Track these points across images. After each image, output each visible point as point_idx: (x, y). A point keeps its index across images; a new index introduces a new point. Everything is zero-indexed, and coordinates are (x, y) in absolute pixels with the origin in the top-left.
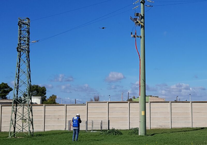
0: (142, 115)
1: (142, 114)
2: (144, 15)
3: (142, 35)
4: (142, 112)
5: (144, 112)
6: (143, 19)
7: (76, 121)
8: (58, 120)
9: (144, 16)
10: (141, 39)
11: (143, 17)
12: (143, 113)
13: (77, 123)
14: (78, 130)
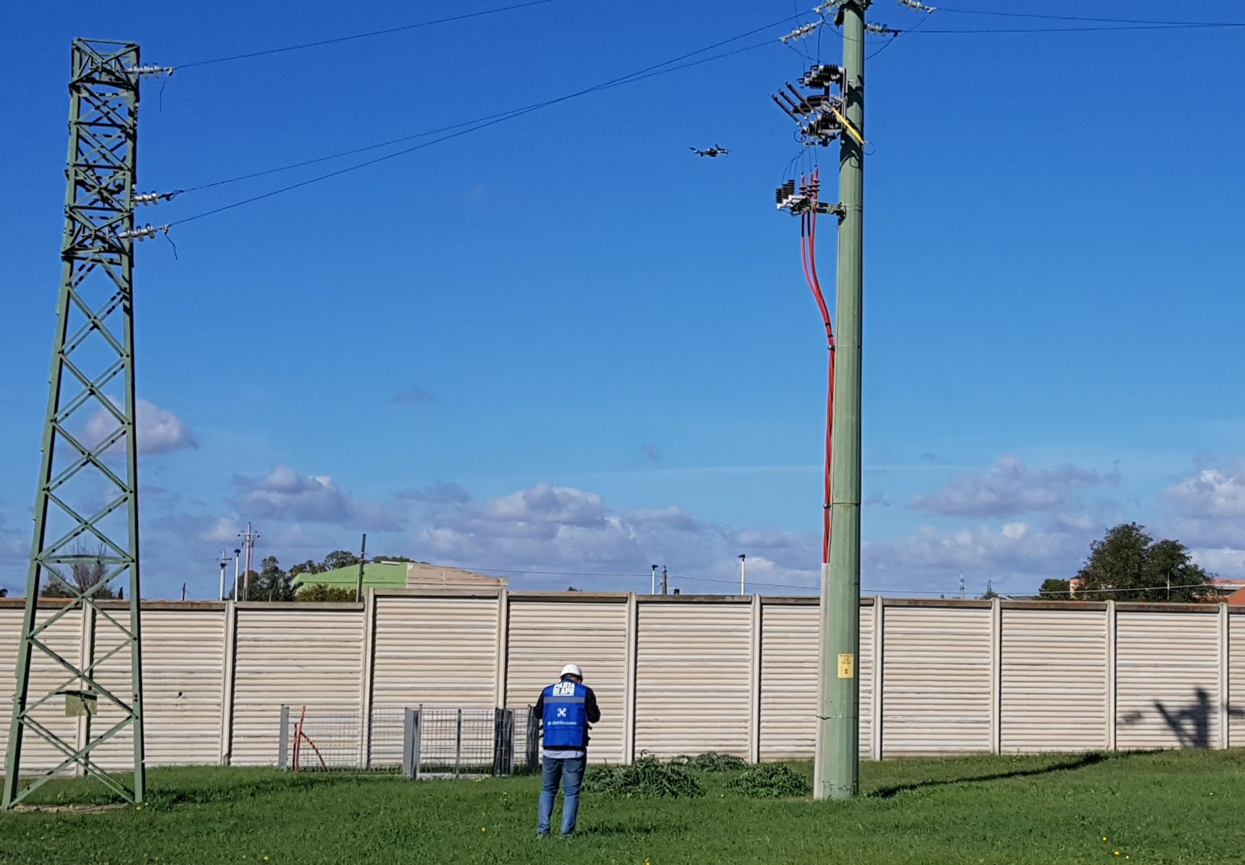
0: (839, 676)
1: (841, 674)
2: (861, 79)
3: (846, 199)
4: (841, 659)
5: (852, 659)
6: (855, 104)
7: (569, 707)
8: (180, 700)
9: (861, 89)
10: (840, 221)
11: (855, 96)
12: (844, 668)
13: (575, 723)
14: (579, 763)
